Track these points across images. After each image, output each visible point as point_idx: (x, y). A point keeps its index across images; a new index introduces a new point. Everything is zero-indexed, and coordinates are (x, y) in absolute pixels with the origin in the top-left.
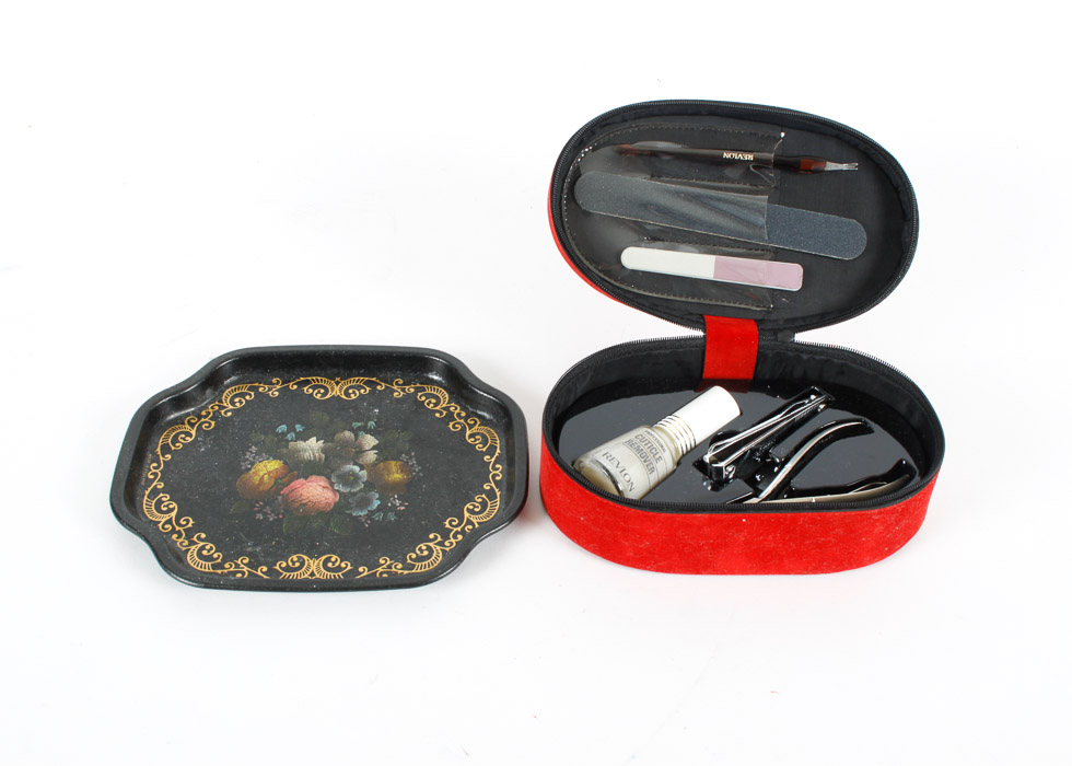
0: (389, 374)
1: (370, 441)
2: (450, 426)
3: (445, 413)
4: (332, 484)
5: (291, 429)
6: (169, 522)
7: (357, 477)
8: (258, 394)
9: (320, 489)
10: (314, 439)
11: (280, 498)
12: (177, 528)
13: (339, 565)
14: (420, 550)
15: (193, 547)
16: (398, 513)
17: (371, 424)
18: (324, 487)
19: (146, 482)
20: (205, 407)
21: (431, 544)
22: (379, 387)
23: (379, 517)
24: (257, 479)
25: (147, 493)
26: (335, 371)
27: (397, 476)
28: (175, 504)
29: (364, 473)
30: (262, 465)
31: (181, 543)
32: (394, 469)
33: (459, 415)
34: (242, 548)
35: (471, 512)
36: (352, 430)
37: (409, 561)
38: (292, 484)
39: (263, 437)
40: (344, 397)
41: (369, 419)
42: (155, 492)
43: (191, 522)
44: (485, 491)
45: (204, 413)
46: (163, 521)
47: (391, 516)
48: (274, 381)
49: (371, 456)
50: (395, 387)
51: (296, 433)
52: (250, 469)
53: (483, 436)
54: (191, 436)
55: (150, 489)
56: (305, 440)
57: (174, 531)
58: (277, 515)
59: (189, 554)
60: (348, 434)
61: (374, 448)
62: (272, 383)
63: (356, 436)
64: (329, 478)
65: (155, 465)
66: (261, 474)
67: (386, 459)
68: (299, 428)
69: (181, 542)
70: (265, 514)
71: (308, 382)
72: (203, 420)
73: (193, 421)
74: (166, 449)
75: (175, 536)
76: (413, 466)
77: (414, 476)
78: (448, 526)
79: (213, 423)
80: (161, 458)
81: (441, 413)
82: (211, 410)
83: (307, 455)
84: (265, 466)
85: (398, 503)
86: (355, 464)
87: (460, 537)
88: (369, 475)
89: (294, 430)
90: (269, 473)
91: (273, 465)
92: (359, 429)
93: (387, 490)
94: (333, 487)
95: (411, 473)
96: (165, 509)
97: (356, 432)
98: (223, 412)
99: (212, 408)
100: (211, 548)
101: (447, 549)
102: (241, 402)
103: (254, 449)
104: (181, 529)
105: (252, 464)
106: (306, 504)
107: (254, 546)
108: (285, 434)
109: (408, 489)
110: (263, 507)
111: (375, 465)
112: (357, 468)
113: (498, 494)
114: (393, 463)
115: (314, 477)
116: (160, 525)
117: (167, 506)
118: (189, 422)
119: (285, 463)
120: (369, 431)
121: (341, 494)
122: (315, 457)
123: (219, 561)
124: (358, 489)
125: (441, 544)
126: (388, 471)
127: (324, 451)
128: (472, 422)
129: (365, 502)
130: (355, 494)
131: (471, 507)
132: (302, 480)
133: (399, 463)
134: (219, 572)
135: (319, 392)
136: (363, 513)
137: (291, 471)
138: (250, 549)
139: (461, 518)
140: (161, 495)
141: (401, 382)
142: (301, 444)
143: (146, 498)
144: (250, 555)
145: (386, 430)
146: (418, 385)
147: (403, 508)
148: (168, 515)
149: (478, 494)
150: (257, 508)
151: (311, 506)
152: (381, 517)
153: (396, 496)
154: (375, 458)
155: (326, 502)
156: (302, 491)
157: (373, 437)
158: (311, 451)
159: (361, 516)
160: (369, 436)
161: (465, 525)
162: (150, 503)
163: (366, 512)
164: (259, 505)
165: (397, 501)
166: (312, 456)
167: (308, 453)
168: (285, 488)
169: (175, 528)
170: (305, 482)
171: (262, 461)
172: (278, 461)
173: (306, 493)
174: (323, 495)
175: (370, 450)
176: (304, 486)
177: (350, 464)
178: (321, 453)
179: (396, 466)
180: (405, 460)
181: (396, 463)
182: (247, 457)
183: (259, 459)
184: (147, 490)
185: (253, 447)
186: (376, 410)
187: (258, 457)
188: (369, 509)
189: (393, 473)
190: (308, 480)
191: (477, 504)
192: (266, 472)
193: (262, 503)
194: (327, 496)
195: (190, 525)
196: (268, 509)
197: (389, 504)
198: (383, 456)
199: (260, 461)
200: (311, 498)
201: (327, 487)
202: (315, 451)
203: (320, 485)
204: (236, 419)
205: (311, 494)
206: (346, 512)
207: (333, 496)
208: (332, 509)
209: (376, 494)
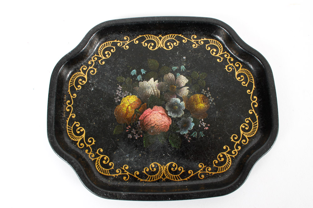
0: (189, 33)
1: (183, 80)
2: (226, 68)
3: (222, 58)
4: (166, 112)
5: (139, 73)
6: (82, 141)
7: (180, 107)
8: (117, 48)
9: (160, 115)
10: (152, 79)
11: (139, 122)
12: (87, 145)
13: (177, 170)
14: (219, 157)
15: (98, 159)
16: (205, 132)
17: (183, 67)
18: (162, 114)
19: (66, 114)
20: (90, 59)
21: (225, 153)
22: (183, 41)
23: (195, 135)
24: (125, 109)
25: (68, 121)
26: (159, 31)
27: (202, 106)
28: (83, 129)
29: (183, 104)
30: (126, 99)
32: (199, 100)
33: (230, 59)
34: (124, 158)
35: (244, 130)
36: (172, 72)
37: (214, 166)
38: (145, 113)
39: (124, 79)
40: (165, 48)
41: (181, 65)
42: (72, 121)
43: (94, 141)
44: (249, 116)
45: (90, 63)
46: (79, 140)
47: (202, 134)
48: (125, 38)
49: (185, 91)
50: (193, 41)
51: (142, 76)
52: (120, 102)
53: (245, 76)
54: (85, 79)
55: (68, 119)
56: (148, 80)
58: (139, 135)
59: (96, 164)
60: (171, 75)
61: (186, 85)
62: (124, 40)
63: (176, 76)
64: (164, 108)
65: (69, 101)
66: (127, 105)
67: (194, 93)
68: (143, 71)
69: (91, 156)
70: (133, 134)
71: (144, 39)
72: (90, 68)
73: (84, 69)
74: (73, 89)
75: (87, 151)
76: (209, 98)
77: (211, 106)
78: (232, 140)
79: (95, 69)
80: (71, 97)
81: (220, 59)
82: (93, 61)
83: (150, 91)
84: (128, 100)
85: (204, 124)
86: (177, 97)
87: (240, 148)
88: (186, 105)
89: (141, 73)
90: (131, 105)
91: (133, 99)
92: (177, 71)
93: (197, 115)
94: (167, 114)
95: (209, 103)
96: (79, 132)
97: (174, 73)
98: (100, 61)
99: (94, 59)
100: (107, 159)
101: (233, 156)
102: (108, 54)
103: (120, 88)
104: (89, 146)
105: (121, 98)
106: (154, 127)
107: (130, 157)
108: (135, 76)
109: (208, 115)
110: (131, 129)
111: (188, 97)
112: (179, 101)
113: (257, 117)
114: (198, 96)
115: (156, 107)
116: (78, 144)
117: (80, 130)
118: (82, 70)
119: (139, 98)
120: (182, 73)
121: (172, 119)
122: (154, 92)
123: (113, 168)
124: (181, 115)
125: (230, 153)
126: (196, 101)
127: (160, 88)
128: (238, 66)
129: (186, 125)
130: (179, 119)
131: (244, 127)
132: (149, 110)
133: (201, 96)
134: (114, 175)
135: (151, 45)
136: (186, 132)
137: (143, 103)
138: (128, 159)
139: (239, 134)
140: (75, 123)
141: (195, 37)
142: (146, 83)
143: (67, 125)
144: (129, 163)
145: (192, 72)
146: (205, 39)
147: (207, 128)
148: (81, 136)
149: (246, 118)
150: (128, 131)
151: (157, 128)
152: (196, 135)
153: (203, 120)
154: (188, 93)
155: (165, 125)
156: (151, 117)
157: (185, 77)
158: (152, 88)
159: (185, 134)
160: (183, 76)
161: (241, 140)
162: (70, 129)
163: (188, 132)
164: (128, 128)
165: (204, 123)
166: (153, 92)
167: (150, 90)
168: (141, 116)
169: (86, 146)
170: (152, 111)
171: (126, 96)
172: (135, 96)
173: (153, 119)
174: (162, 120)
175: (185, 86)
176: (151, 114)
177: (174, 97)
178: (158, 90)
179: (200, 98)
180: (205, 94)
181: (200, 96)
182: (117, 93)
183: (124, 95)
184: (67, 120)
185: (119, 86)
186: (184, 58)
187: (123, 93)
188: (189, 129)
189: (199, 103)
190: (153, 109)
191: (246, 125)
192: (129, 104)
193: (130, 127)
194: (165, 121)
195: (93, 143)
196: (134, 131)
197: (200, 126)
198: (192, 91)
199: (125, 97)
200: (156, 122)
201: (164, 114)
202: (154, 88)
203: (160, 113)
204: (108, 67)
205: (156, 119)
206: (177, 132)
207: (168, 121)
208: (169, 130)
209: (191, 118)
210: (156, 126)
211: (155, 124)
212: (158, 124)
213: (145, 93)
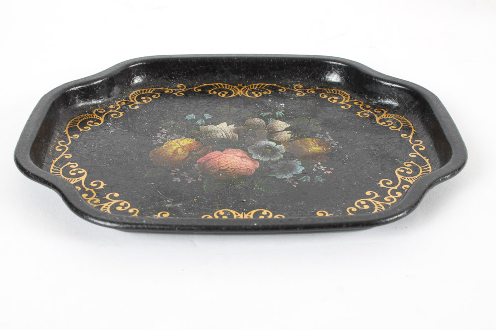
1: (281, 125)
2: (359, 115)
3: (350, 106)
4: (250, 155)
5: (200, 117)
6: (78, 183)
7: (274, 150)
8: (164, 94)
9: (238, 159)
10: (224, 124)
11: (197, 166)
12: (87, 189)
13: (273, 218)
15: (106, 205)
16: (325, 176)
17: (279, 113)
18: (241, 157)
19: (53, 153)
20: (113, 102)
21: (370, 200)
22: (280, 90)
23: (306, 179)
24: (170, 152)
25: (54, 162)
27: (316, 149)
28: (84, 171)
29: (281, 147)
30: (174, 142)
31: (92, 201)
32: (312, 144)
33: (364, 107)
34: (161, 204)
35: (404, 174)
36: (261, 117)
37: (350, 214)
38: (208, 155)
39: (172, 122)
40: (247, 96)
41: (276, 110)
42: (63, 161)
43: (102, 184)
44: (411, 159)
45: (111, 107)
46: (73, 182)
47: (320, 179)
48: (178, 86)
49: (286, 135)
50: (296, 90)
51: (206, 120)
52: (162, 145)
53: (394, 121)
54: (99, 121)
55: (57, 159)
56: (216, 124)
57: (83, 191)
58: (196, 178)
59: (102, 210)
60: (258, 120)
61: (286, 129)
62: (176, 88)
63: (267, 121)
64: (246, 151)
65: (63, 141)
66: (175, 148)
67: (301, 137)
68: (208, 116)
70: (182, 178)
71: (211, 87)
72: (111, 111)
73: (101, 112)
74: (74, 129)
75: (84, 196)
76: (330, 142)
77: (333, 150)
78: (382, 185)
79: (121, 113)
80: (69, 137)
81: (346, 106)
82: (118, 105)
83: (220, 135)
84: (178, 143)
86: (271, 140)
87: (399, 194)
88: (288, 148)
89: (204, 118)
90: (182, 147)
91: (186, 142)
92: (269, 116)
93: (307, 159)
94: (251, 157)
95: (330, 146)
96: (74, 174)
97: (266, 119)
98: (130, 106)
99: (120, 104)
100: (126, 205)
101: (389, 204)
102: (147, 99)
103: (164, 131)
104: (92, 190)
105: (164, 141)
106: (225, 170)
107: (173, 203)
108: (194, 121)
109: (330, 158)
110: (179, 173)
111: (290, 141)
112: (273, 144)
113: (427, 161)
114: (309, 140)
115: (230, 150)
117: (76, 172)
118: (97, 112)
119: (198, 140)
120: (278, 118)
121: (261, 162)
122: (227, 136)
123: (136, 215)
124: (278, 158)
125: (380, 200)
126: (306, 145)
127: (236, 131)
128: (379, 112)
129: (288, 168)
130: (276, 162)
131: (403, 171)
132: (217, 153)
133: (315, 140)
135: (223, 93)
136: (288, 177)
137: (206, 145)
138: (170, 205)
139: (394, 179)
140: (69, 163)
141: (301, 86)
142: (211, 127)
143: (53, 166)
144: (171, 210)
145: (296, 117)
146: (318, 88)
148: (77, 179)
149: (405, 161)
150: (174, 174)
151: (231, 171)
152: (308, 179)
153: (320, 164)
154: (290, 137)
155: (247, 169)
156: (220, 160)
157: (284, 122)
158: (222, 132)
159: (286, 178)
160: (280, 121)
161: (401, 185)
162: (57, 170)
163: (291, 176)
164: (175, 171)
165: (322, 167)
166: (225, 135)
167: (220, 133)
168: (201, 158)
169: (85, 189)
170: (221, 153)
171: (174, 139)
172: (191, 139)
173: (223, 162)
174: (242, 163)
175: (284, 131)
176: (221, 157)
177: (265, 141)
178: (233, 134)
179: (313, 142)
180: (321, 138)
181: (312, 140)
182: (158, 136)
183: (171, 138)
184: (55, 160)
185: (163, 129)
186: (281, 105)
187: (169, 136)
188: (294, 173)
189: (312, 147)
190: (224, 152)
191: (407, 169)
192: (179, 147)
193: (178, 170)
194: (247, 164)
195: (101, 187)
196: (185, 174)
197: (314, 170)
198: (297, 135)
199: (171, 139)
200: (230, 165)
201: (245, 157)
202: (228, 132)
203: (238, 156)
204: (144, 111)
205: (229, 163)
206: (270, 175)
207: (253, 164)
208: (254, 173)
209: (298, 162)
210: (229, 169)
211: (228, 168)
212: (234, 168)
213: (210, 136)
